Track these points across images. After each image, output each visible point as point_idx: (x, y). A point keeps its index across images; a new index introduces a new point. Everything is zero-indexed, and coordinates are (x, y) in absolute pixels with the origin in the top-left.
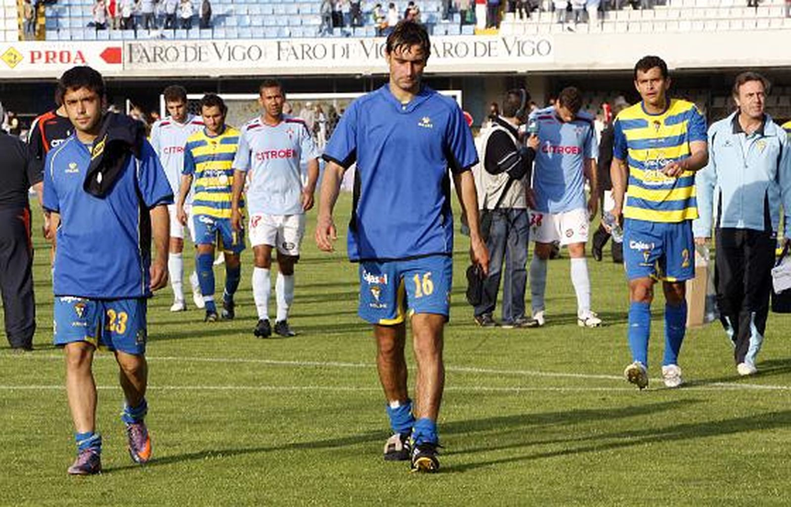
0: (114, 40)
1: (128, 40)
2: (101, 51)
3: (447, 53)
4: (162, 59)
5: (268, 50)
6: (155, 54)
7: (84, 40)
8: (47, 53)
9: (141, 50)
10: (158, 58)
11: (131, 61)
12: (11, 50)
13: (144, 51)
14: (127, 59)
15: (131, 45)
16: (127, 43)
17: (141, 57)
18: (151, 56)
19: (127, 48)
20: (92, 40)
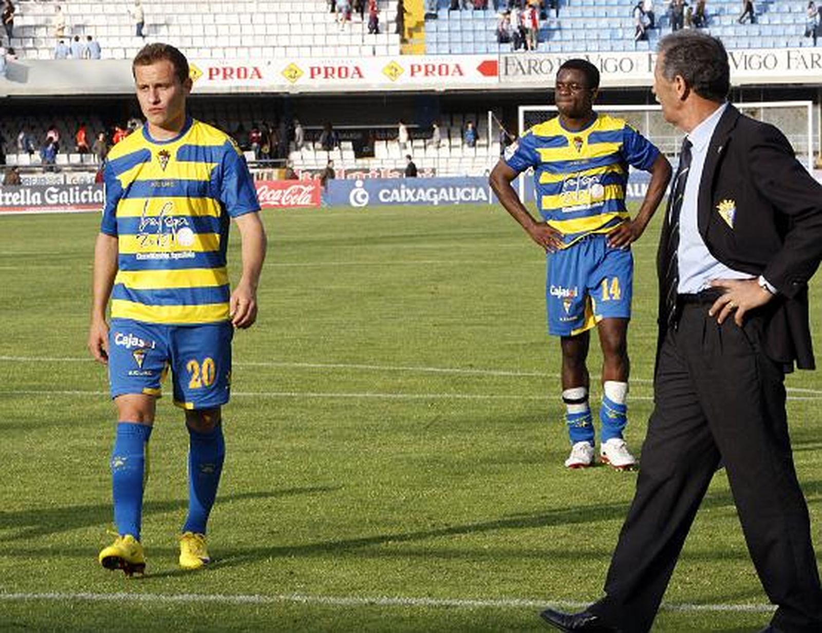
0: (492, 53)
1: (504, 53)
2: (478, 64)
3: (815, 64)
4: (537, 72)
5: (640, 62)
6: (530, 67)
7: (463, 54)
8: (426, 66)
9: (516, 63)
10: (532, 71)
11: (506, 73)
12: (393, 64)
13: (519, 63)
14: (502, 71)
15: (506, 58)
16: (503, 56)
17: (517, 70)
18: (526, 69)
19: (503, 61)
20: (470, 54)
